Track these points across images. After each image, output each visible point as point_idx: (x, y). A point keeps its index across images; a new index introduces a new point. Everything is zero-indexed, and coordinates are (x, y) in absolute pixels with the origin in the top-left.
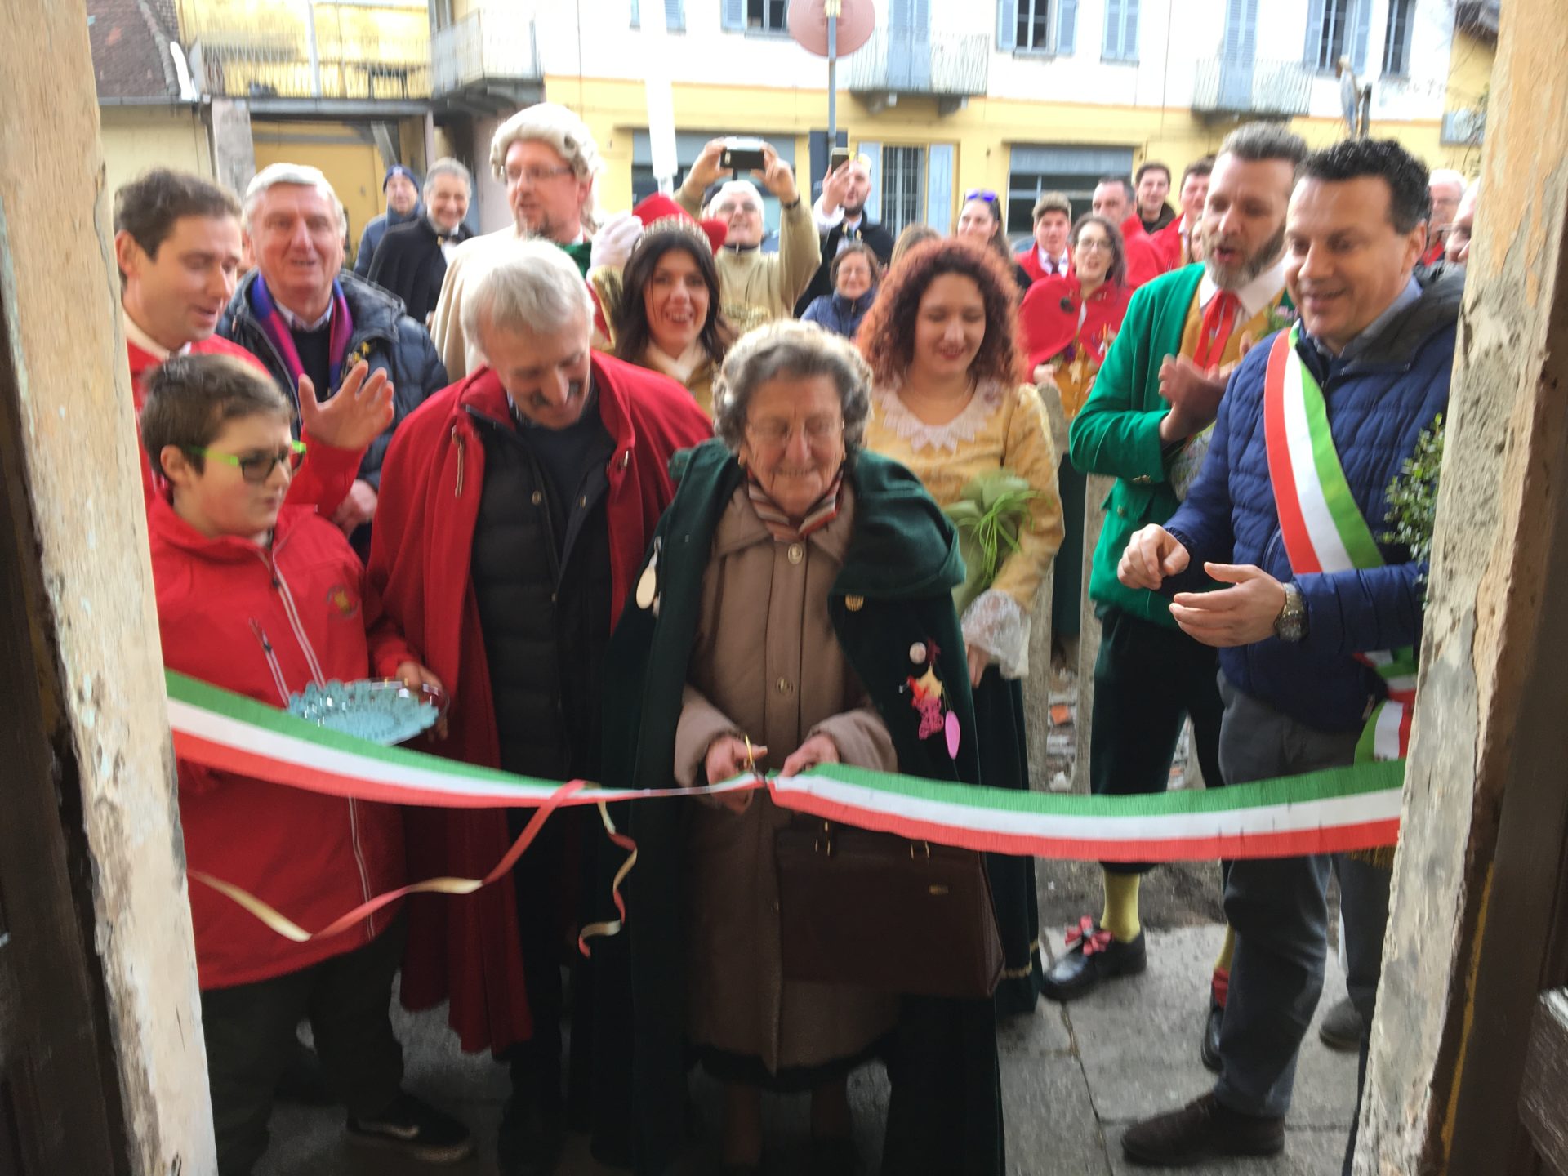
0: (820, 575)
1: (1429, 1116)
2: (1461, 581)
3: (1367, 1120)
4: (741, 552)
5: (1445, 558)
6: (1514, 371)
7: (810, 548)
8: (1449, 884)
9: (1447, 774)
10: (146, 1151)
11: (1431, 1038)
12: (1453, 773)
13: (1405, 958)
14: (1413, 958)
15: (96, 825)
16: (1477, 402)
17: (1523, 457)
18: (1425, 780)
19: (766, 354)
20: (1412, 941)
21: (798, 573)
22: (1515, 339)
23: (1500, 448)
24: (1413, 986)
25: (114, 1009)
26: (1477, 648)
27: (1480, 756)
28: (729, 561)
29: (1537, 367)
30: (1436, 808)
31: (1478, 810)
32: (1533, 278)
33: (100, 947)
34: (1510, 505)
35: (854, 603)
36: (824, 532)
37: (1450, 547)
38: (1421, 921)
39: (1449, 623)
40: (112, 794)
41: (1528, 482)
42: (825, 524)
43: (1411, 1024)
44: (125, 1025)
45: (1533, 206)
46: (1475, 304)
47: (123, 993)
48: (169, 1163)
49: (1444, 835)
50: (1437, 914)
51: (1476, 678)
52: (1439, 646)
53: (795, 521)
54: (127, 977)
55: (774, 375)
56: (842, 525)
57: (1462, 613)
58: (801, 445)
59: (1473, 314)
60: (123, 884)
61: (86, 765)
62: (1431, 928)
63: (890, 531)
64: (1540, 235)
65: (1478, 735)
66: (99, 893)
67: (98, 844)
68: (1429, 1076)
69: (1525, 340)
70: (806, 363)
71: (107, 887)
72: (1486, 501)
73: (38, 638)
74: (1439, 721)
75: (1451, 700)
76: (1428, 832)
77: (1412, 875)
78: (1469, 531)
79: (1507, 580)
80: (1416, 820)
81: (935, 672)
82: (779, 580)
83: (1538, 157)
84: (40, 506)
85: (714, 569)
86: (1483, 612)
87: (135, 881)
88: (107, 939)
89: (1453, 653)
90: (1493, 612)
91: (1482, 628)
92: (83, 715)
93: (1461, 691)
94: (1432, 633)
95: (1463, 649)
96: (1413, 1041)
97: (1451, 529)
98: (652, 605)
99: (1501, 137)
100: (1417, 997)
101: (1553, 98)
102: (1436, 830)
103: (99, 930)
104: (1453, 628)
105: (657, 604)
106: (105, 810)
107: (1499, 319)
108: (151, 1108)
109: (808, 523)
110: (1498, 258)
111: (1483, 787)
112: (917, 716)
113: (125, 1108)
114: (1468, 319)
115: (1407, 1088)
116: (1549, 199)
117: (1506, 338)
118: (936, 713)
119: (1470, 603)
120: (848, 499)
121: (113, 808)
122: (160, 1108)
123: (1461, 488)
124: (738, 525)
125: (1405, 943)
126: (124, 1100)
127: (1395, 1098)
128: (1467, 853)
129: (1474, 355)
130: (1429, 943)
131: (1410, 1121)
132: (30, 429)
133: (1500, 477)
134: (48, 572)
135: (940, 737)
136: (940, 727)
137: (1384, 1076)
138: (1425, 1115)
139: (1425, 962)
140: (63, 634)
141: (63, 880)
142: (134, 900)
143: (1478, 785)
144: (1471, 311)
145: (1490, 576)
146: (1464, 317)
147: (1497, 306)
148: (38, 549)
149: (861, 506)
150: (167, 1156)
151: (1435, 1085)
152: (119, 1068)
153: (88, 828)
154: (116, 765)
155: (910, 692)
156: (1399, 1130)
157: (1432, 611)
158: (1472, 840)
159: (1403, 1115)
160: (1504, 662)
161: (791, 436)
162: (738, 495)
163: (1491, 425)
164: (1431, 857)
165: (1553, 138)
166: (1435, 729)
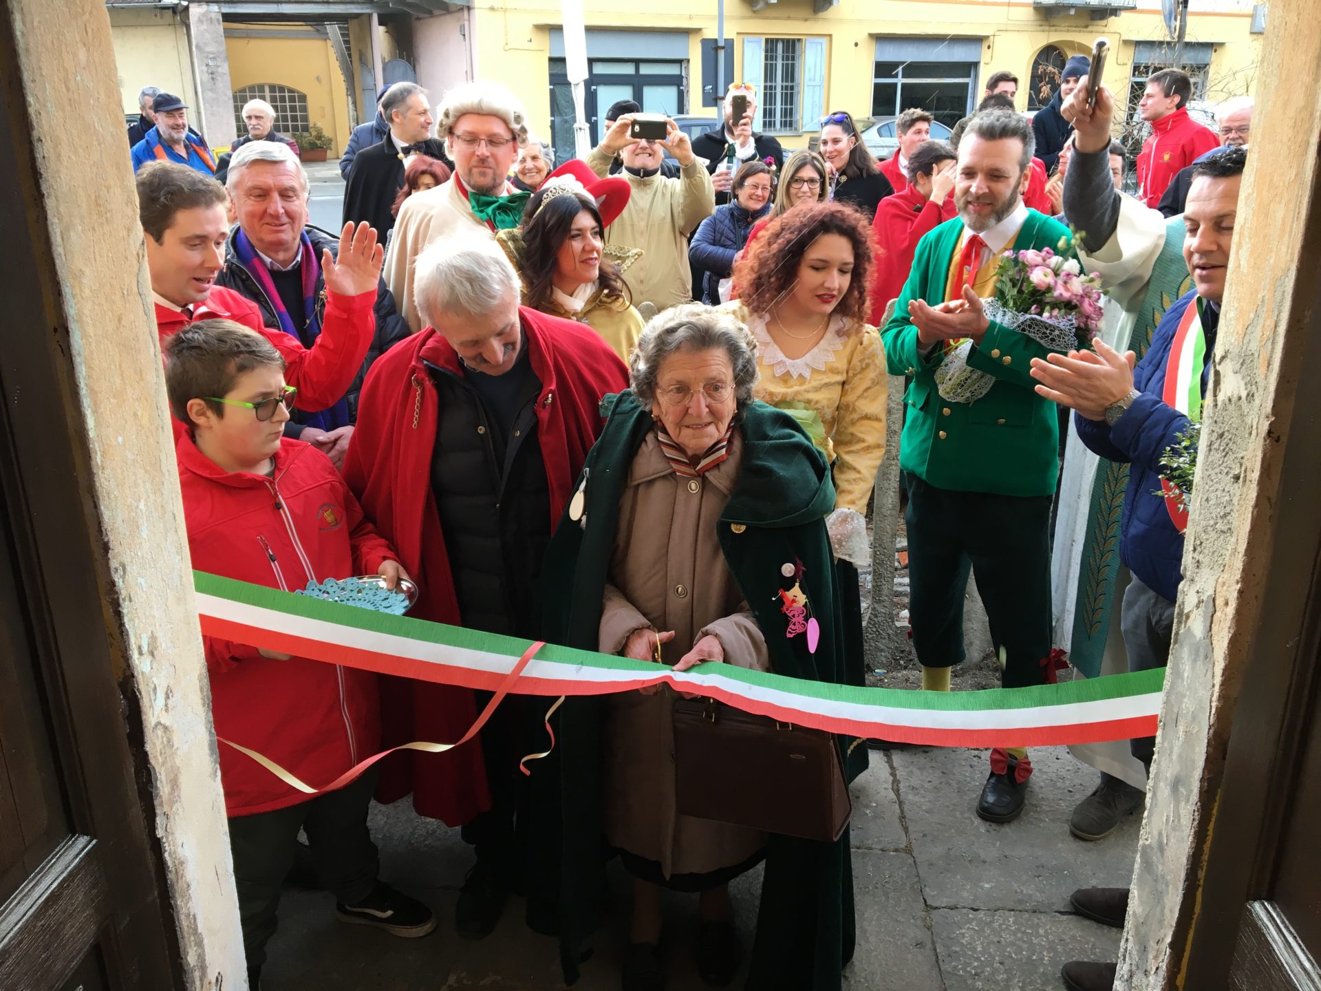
0: (712, 506)
1: (1167, 967)
2: (1205, 571)
3: (1124, 959)
4: (651, 482)
5: (1195, 550)
6: (1248, 420)
7: (705, 483)
8: (1188, 801)
9: (1189, 718)
10: (197, 974)
11: (1171, 911)
12: (1194, 718)
13: (1155, 845)
14: (1161, 848)
15: (154, 745)
16: (1221, 436)
17: (1252, 492)
18: (1175, 716)
19: (671, 331)
20: (1160, 834)
21: (695, 502)
22: (1250, 396)
23: (1237, 478)
24: (1160, 868)
25: (171, 876)
26: (1215, 628)
27: (1214, 710)
28: (641, 489)
29: (1265, 426)
30: (1181, 739)
31: (1211, 750)
32: (1265, 354)
33: (160, 833)
34: (1243, 524)
35: (738, 529)
36: (716, 472)
37: (1198, 543)
38: (1167, 820)
39: (1196, 601)
40: (165, 720)
41: (1255, 513)
42: (716, 465)
43: (1157, 896)
44: (179, 887)
45: (1267, 297)
46: (1223, 358)
47: (177, 862)
48: (214, 981)
49: (1185, 761)
50: (1179, 820)
51: (1213, 649)
52: (1188, 617)
53: (694, 460)
54: (179, 850)
55: (678, 348)
56: (730, 467)
57: (1205, 598)
58: (701, 402)
59: (1222, 364)
60: (175, 784)
61: (145, 702)
62: (1174, 829)
63: (769, 472)
64: (1270, 323)
65: (1212, 695)
66: (158, 795)
67: (155, 757)
68: (1169, 939)
69: (1257, 402)
70: (704, 338)
71: (163, 787)
72: (1225, 515)
73: (108, 612)
74: (1186, 675)
75: (1195, 661)
76: (1175, 757)
77: (1162, 784)
78: (1213, 535)
79: (1238, 582)
80: (1166, 744)
81: (800, 587)
82: (679, 508)
83: (1272, 261)
84: (106, 515)
85: (629, 494)
86: (1219, 602)
87: (183, 780)
88: (164, 826)
89: (1196, 625)
90: (1227, 604)
91: (1218, 614)
92: (142, 665)
93: (1202, 658)
94: (1183, 603)
95: (1204, 626)
96: (1158, 909)
97: (1199, 529)
98: (580, 520)
99: (1246, 233)
100: (1163, 877)
101: (1284, 218)
102: (1180, 756)
103: (158, 820)
104: (1198, 607)
105: (584, 518)
106: (160, 732)
107: (1239, 376)
108: (200, 944)
109: (703, 463)
110: (1240, 329)
111: (1215, 733)
112: (786, 620)
113: (181, 945)
114: (1218, 368)
115: (1152, 943)
116: (1278, 295)
117: (1244, 394)
118: (801, 619)
119: (1211, 592)
120: (737, 444)
121: (166, 728)
122: (206, 941)
123: (1207, 500)
124: (649, 461)
125: (1155, 833)
126: (180, 940)
127: (1144, 950)
128: (1202, 780)
129: (1221, 397)
130: (1173, 840)
131: (1154, 969)
132: (98, 459)
133: (1235, 500)
134: (114, 564)
135: (803, 636)
136: (804, 630)
137: (1137, 928)
138: (1164, 966)
139: (1169, 853)
140: (126, 608)
141: (132, 789)
142: (182, 795)
143: (1211, 731)
144: (1220, 364)
145: (1226, 576)
146: (1215, 367)
147: (1239, 365)
148: (106, 548)
149: (747, 451)
150: (212, 976)
151: (1172, 945)
152: (176, 917)
153: (148, 747)
154: (167, 697)
155: (781, 601)
156: (1146, 973)
157: (1184, 587)
158: (1206, 771)
159: (1149, 963)
160: (1233, 643)
161: (692, 396)
162: (650, 437)
163: (1231, 456)
164: (1176, 777)
165: (1284, 249)
166: (1183, 680)
